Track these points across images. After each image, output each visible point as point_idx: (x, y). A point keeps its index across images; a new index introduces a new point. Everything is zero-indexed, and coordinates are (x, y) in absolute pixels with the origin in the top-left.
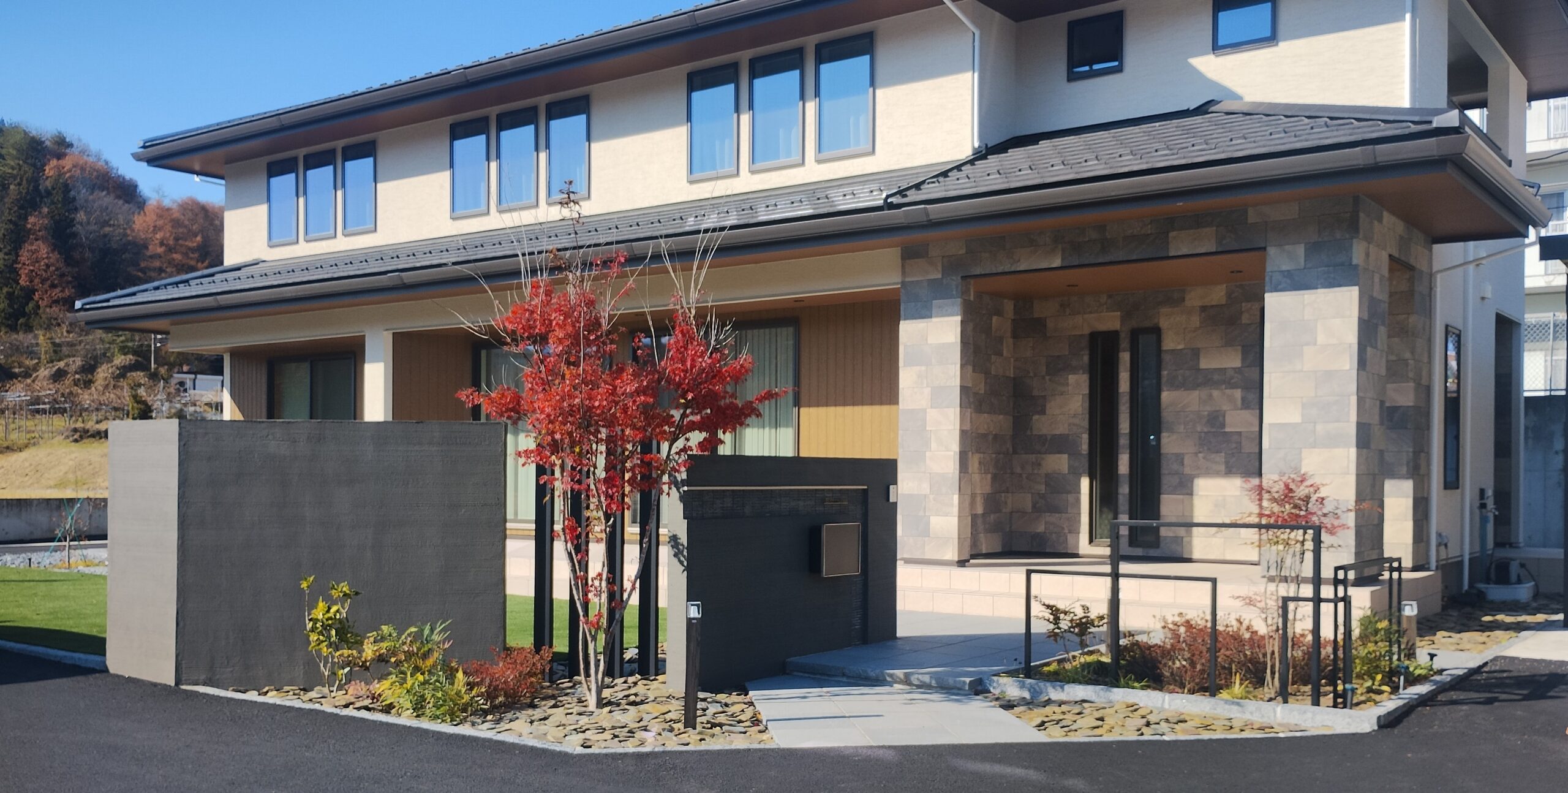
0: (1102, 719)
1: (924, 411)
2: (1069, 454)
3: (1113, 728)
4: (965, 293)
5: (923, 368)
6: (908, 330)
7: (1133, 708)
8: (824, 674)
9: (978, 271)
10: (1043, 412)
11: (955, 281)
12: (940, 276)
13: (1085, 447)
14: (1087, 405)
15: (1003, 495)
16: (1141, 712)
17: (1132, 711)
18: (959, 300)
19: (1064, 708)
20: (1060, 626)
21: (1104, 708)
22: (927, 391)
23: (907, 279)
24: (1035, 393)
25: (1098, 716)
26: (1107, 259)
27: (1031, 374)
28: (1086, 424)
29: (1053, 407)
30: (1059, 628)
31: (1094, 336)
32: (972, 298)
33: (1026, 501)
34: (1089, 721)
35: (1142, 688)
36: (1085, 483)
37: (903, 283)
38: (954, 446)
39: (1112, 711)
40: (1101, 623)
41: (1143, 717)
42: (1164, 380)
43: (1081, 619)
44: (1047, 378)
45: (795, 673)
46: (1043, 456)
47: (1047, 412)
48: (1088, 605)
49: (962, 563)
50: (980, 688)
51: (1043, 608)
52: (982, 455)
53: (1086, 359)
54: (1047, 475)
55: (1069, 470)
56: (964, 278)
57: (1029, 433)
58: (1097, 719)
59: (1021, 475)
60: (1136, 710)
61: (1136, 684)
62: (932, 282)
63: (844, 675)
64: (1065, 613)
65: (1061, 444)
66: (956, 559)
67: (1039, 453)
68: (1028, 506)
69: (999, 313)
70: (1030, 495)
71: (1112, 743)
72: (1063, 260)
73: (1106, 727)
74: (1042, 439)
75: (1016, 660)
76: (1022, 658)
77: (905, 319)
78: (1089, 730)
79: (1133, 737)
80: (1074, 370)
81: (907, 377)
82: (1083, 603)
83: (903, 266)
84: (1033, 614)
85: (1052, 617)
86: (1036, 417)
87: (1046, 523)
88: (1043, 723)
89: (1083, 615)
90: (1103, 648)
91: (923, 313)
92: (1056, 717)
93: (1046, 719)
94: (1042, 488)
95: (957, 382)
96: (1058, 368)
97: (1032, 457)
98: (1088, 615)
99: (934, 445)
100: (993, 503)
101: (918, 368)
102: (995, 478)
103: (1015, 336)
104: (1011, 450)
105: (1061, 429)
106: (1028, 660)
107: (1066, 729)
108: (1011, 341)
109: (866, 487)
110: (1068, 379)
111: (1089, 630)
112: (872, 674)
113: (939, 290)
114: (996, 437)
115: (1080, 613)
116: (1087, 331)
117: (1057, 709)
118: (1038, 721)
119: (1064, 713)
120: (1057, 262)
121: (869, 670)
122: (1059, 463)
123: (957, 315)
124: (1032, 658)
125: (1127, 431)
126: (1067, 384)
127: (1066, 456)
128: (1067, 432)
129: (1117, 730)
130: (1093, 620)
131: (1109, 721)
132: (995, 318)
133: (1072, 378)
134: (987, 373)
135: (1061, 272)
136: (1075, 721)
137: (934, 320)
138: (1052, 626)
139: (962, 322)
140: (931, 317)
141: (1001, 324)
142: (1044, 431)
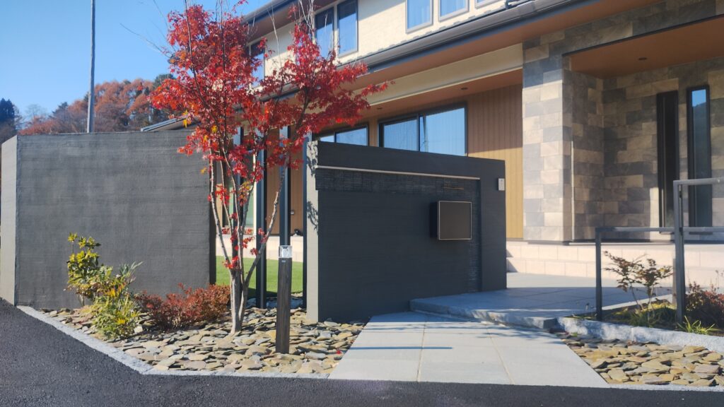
0: (668, 363)
1: (539, 144)
2: (644, 175)
3: (681, 374)
4: (565, 65)
5: (538, 117)
6: (528, 94)
7: (702, 353)
8: (435, 312)
9: (574, 49)
10: (625, 149)
11: (558, 58)
12: (547, 56)
13: (655, 169)
14: (656, 141)
15: (598, 203)
16: (711, 357)
17: (701, 356)
18: (561, 70)
19: (631, 349)
20: (629, 277)
21: (673, 351)
22: (541, 132)
23: (527, 62)
24: (620, 136)
25: (664, 360)
26: (667, 25)
27: (616, 125)
28: (655, 154)
29: (632, 145)
30: (627, 279)
31: (660, 97)
32: (570, 70)
33: (614, 207)
34: (653, 365)
35: (711, 333)
36: (654, 193)
37: (524, 65)
38: (560, 165)
39: (679, 355)
40: (666, 275)
41: (714, 363)
42: (712, 119)
43: (648, 270)
44: (627, 126)
45: (417, 311)
46: (626, 177)
47: (628, 148)
48: (654, 259)
49: (566, 243)
50: (555, 327)
51: (612, 261)
52: (582, 176)
53: (654, 111)
54: (629, 189)
55: (644, 184)
56: (564, 55)
57: (615, 163)
58: (663, 363)
59: (610, 190)
60: (705, 355)
61: (703, 330)
62: (543, 61)
63: (449, 313)
64: (633, 265)
65: (638, 168)
66: (562, 239)
67: (623, 175)
68: (616, 210)
69: (593, 87)
70: (616, 203)
71: (680, 392)
72: (634, 31)
73: (673, 373)
74: (625, 166)
75: (588, 304)
76: (594, 303)
77: (526, 87)
78: (654, 376)
79: (704, 387)
80: (646, 120)
81: (528, 124)
82: (650, 258)
83: (524, 54)
84: (603, 266)
85: (621, 270)
86: (620, 152)
87: (629, 220)
88: (605, 364)
89: (649, 267)
90: (670, 298)
91: (537, 81)
92: (620, 358)
93: (609, 361)
94: (625, 198)
95: (560, 123)
96: (634, 119)
97: (618, 178)
98: (655, 267)
99: (546, 166)
100: (591, 207)
101: (535, 117)
102: (592, 191)
103: (604, 102)
104: (603, 174)
105: (638, 159)
106: (599, 305)
107: (628, 373)
108: (601, 105)
109: (479, 179)
110: (641, 125)
111: (656, 281)
112: (468, 313)
113: (547, 66)
114: (592, 165)
115: (647, 266)
116: (654, 93)
117: (623, 351)
118: (600, 362)
119: (628, 354)
120: (629, 34)
121: (466, 310)
122: (637, 180)
123: (559, 79)
124: (603, 304)
125: (686, 156)
126: (641, 129)
127: (641, 176)
128: (642, 160)
129: (686, 377)
130: (659, 272)
131: (677, 366)
132: (590, 90)
133: (644, 125)
134: (584, 124)
135: (632, 41)
136: (640, 364)
137: (545, 85)
138: (621, 277)
139: (563, 84)
140: (542, 83)
141: (595, 93)
142: (626, 161)
